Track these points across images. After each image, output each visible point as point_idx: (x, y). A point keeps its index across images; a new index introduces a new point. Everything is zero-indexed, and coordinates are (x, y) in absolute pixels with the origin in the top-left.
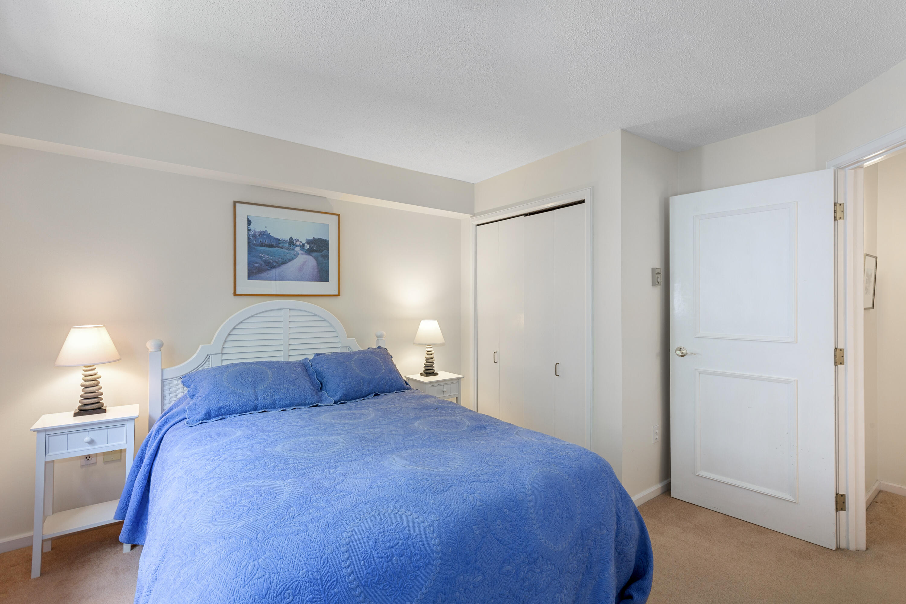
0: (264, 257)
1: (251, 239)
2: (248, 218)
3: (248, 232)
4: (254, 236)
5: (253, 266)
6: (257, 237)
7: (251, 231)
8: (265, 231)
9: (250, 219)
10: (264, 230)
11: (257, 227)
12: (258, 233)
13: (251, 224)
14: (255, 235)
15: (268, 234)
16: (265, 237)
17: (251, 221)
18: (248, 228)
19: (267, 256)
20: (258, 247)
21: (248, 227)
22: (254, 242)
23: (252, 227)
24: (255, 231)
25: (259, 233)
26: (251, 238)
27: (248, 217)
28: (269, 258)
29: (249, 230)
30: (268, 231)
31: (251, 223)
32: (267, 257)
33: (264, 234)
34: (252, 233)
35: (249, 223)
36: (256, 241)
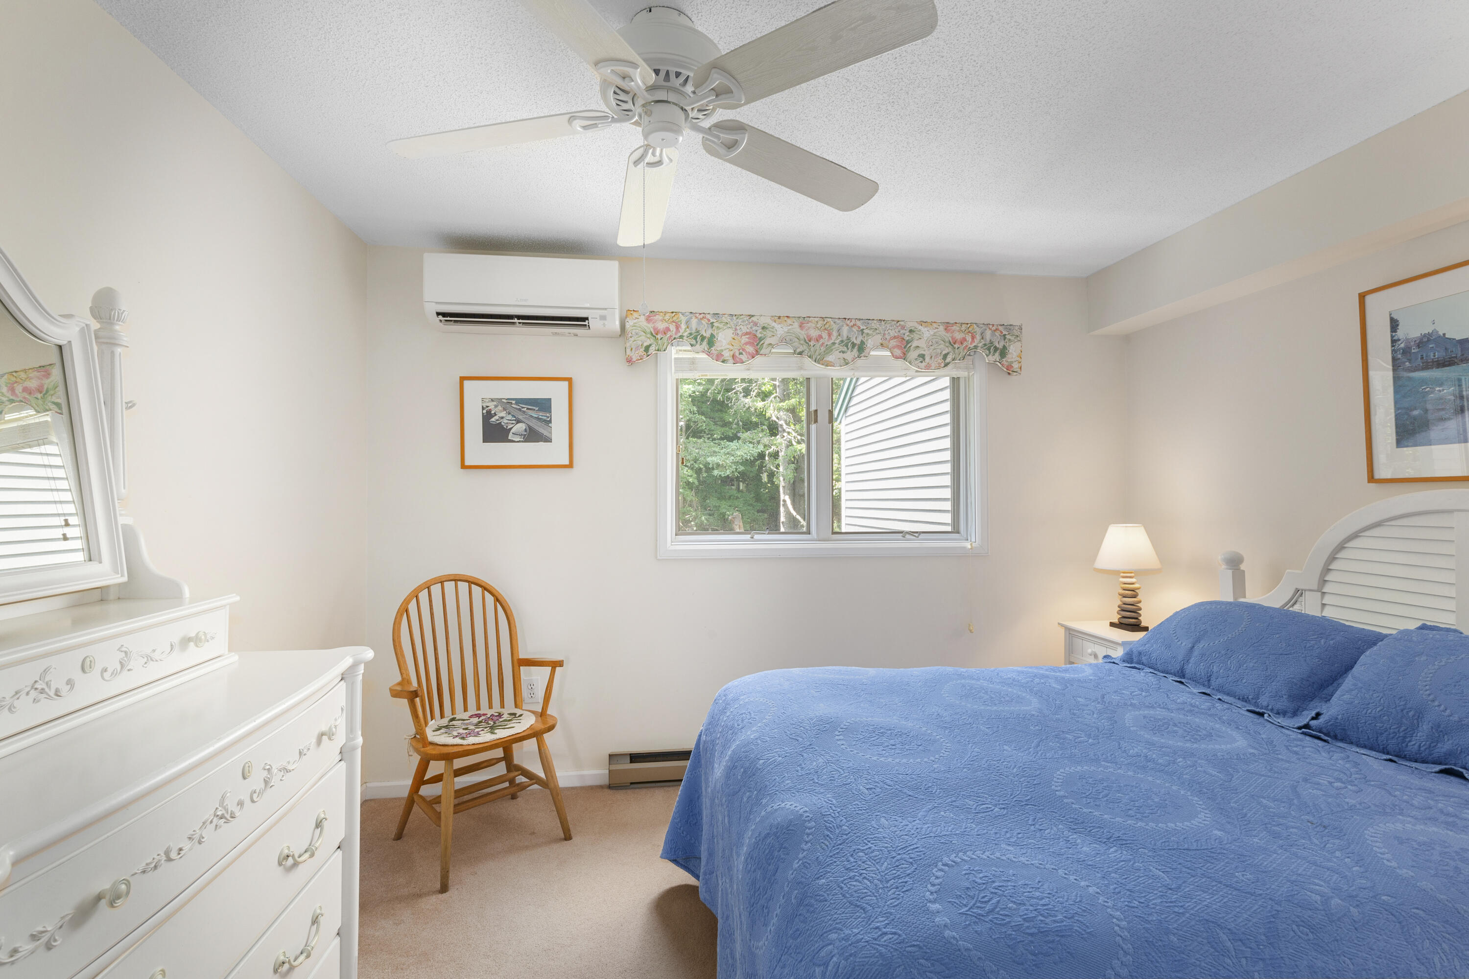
0: (1432, 393)
1: (1399, 359)
2: (1392, 316)
3: (1392, 346)
4: (1406, 351)
5: (1406, 417)
6: (1413, 351)
7: (1399, 343)
8: (1431, 332)
9: (1395, 317)
10: (1428, 329)
11: (1410, 331)
12: (1415, 341)
13: (1399, 327)
14: (1409, 348)
15: (1440, 336)
16: (1431, 346)
17: (1398, 321)
18: (1392, 337)
19: (1441, 389)
20: (1416, 373)
21: (1392, 335)
22: (1407, 364)
23: (1400, 334)
24: (1407, 339)
25: (1417, 342)
26: (1400, 356)
27: (1390, 315)
28: (1445, 391)
29: (1394, 341)
30: (1437, 329)
31: (1398, 325)
32: (1440, 391)
33: (1429, 340)
34: (1402, 345)
35: (1394, 325)
36: (1410, 361)
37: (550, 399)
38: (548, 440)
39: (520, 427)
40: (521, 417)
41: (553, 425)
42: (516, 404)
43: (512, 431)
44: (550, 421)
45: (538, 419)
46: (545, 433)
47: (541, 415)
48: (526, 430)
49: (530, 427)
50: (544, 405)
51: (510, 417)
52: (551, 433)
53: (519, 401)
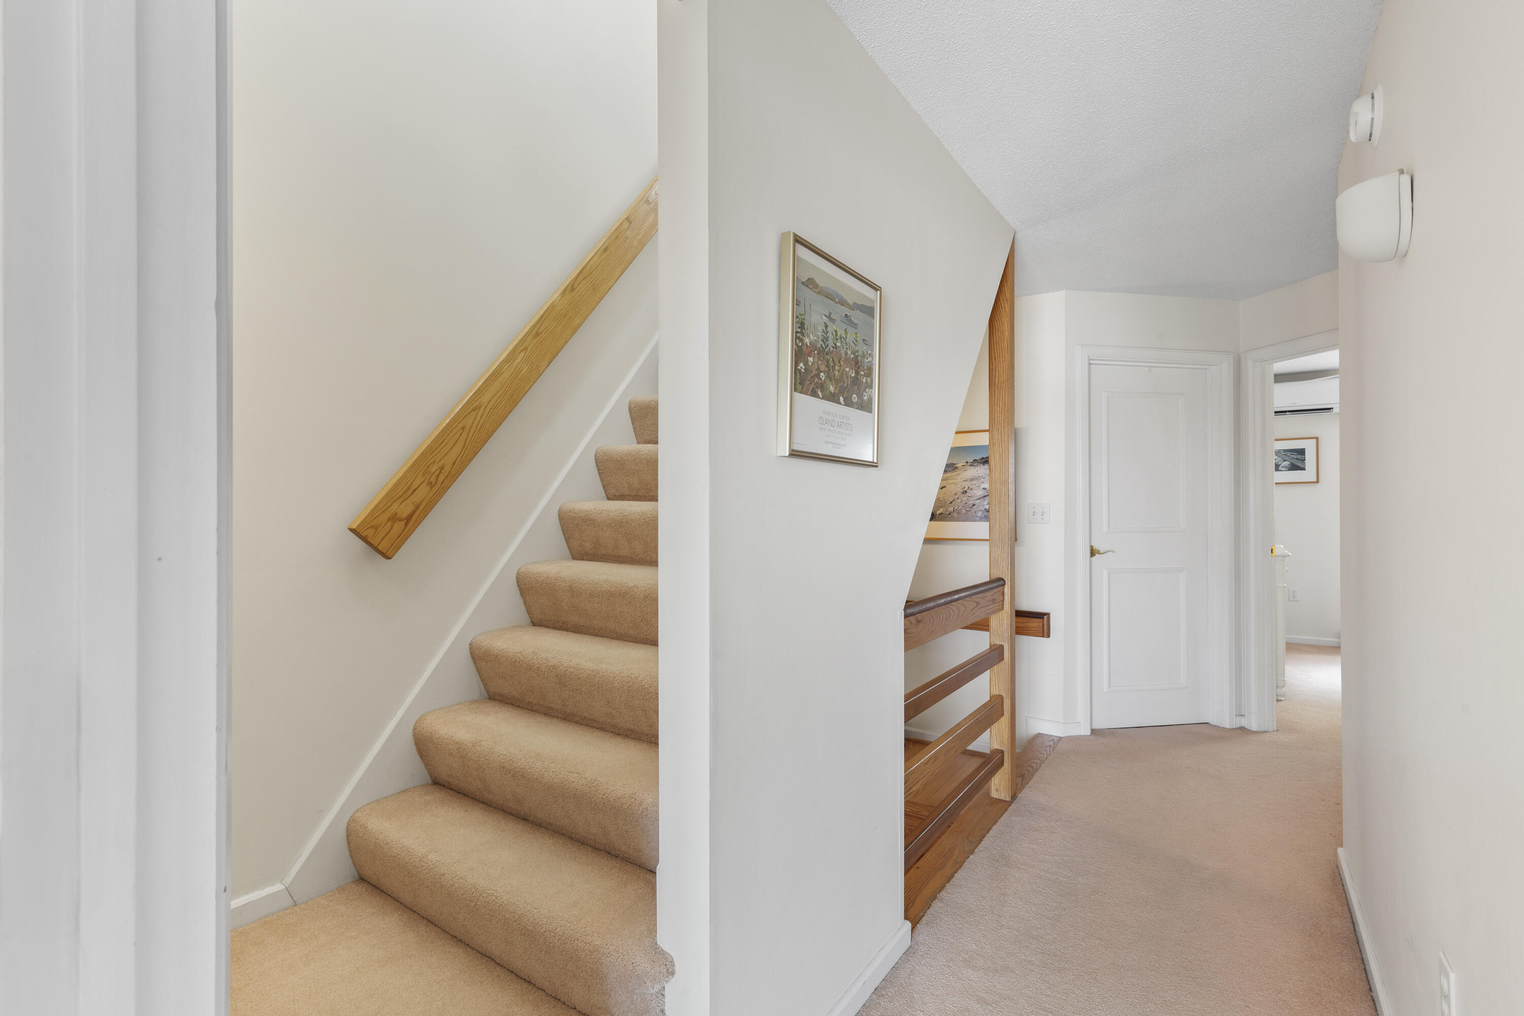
37: (1304, 449)
38: (1304, 469)
39: (1287, 463)
40: (1286, 458)
41: (1306, 461)
42: (1283, 452)
43: (1282, 465)
44: (1305, 460)
45: (1297, 459)
46: (1302, 466)
47: (1299, 457)
48: (1289, 465)
49: (1292, 463)
50: (1302, 452)
51: (1280, 459)
52: (1305, 466)
53: (1285, 451)
